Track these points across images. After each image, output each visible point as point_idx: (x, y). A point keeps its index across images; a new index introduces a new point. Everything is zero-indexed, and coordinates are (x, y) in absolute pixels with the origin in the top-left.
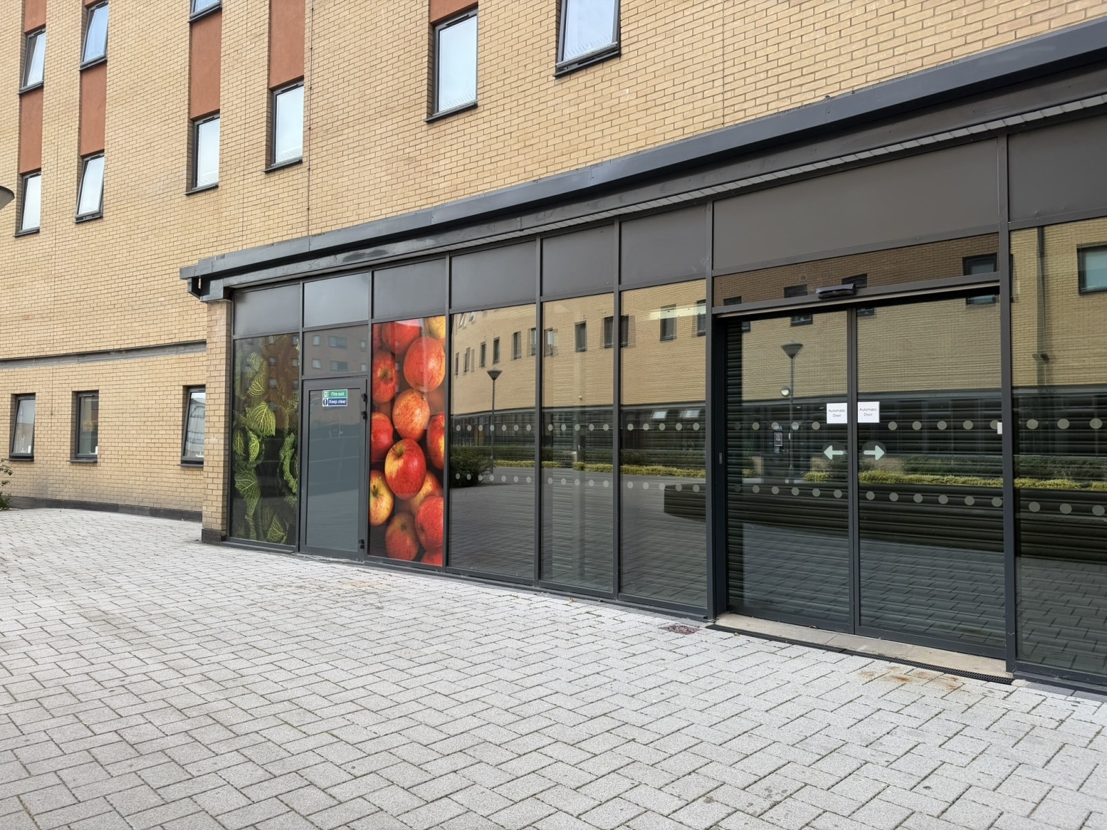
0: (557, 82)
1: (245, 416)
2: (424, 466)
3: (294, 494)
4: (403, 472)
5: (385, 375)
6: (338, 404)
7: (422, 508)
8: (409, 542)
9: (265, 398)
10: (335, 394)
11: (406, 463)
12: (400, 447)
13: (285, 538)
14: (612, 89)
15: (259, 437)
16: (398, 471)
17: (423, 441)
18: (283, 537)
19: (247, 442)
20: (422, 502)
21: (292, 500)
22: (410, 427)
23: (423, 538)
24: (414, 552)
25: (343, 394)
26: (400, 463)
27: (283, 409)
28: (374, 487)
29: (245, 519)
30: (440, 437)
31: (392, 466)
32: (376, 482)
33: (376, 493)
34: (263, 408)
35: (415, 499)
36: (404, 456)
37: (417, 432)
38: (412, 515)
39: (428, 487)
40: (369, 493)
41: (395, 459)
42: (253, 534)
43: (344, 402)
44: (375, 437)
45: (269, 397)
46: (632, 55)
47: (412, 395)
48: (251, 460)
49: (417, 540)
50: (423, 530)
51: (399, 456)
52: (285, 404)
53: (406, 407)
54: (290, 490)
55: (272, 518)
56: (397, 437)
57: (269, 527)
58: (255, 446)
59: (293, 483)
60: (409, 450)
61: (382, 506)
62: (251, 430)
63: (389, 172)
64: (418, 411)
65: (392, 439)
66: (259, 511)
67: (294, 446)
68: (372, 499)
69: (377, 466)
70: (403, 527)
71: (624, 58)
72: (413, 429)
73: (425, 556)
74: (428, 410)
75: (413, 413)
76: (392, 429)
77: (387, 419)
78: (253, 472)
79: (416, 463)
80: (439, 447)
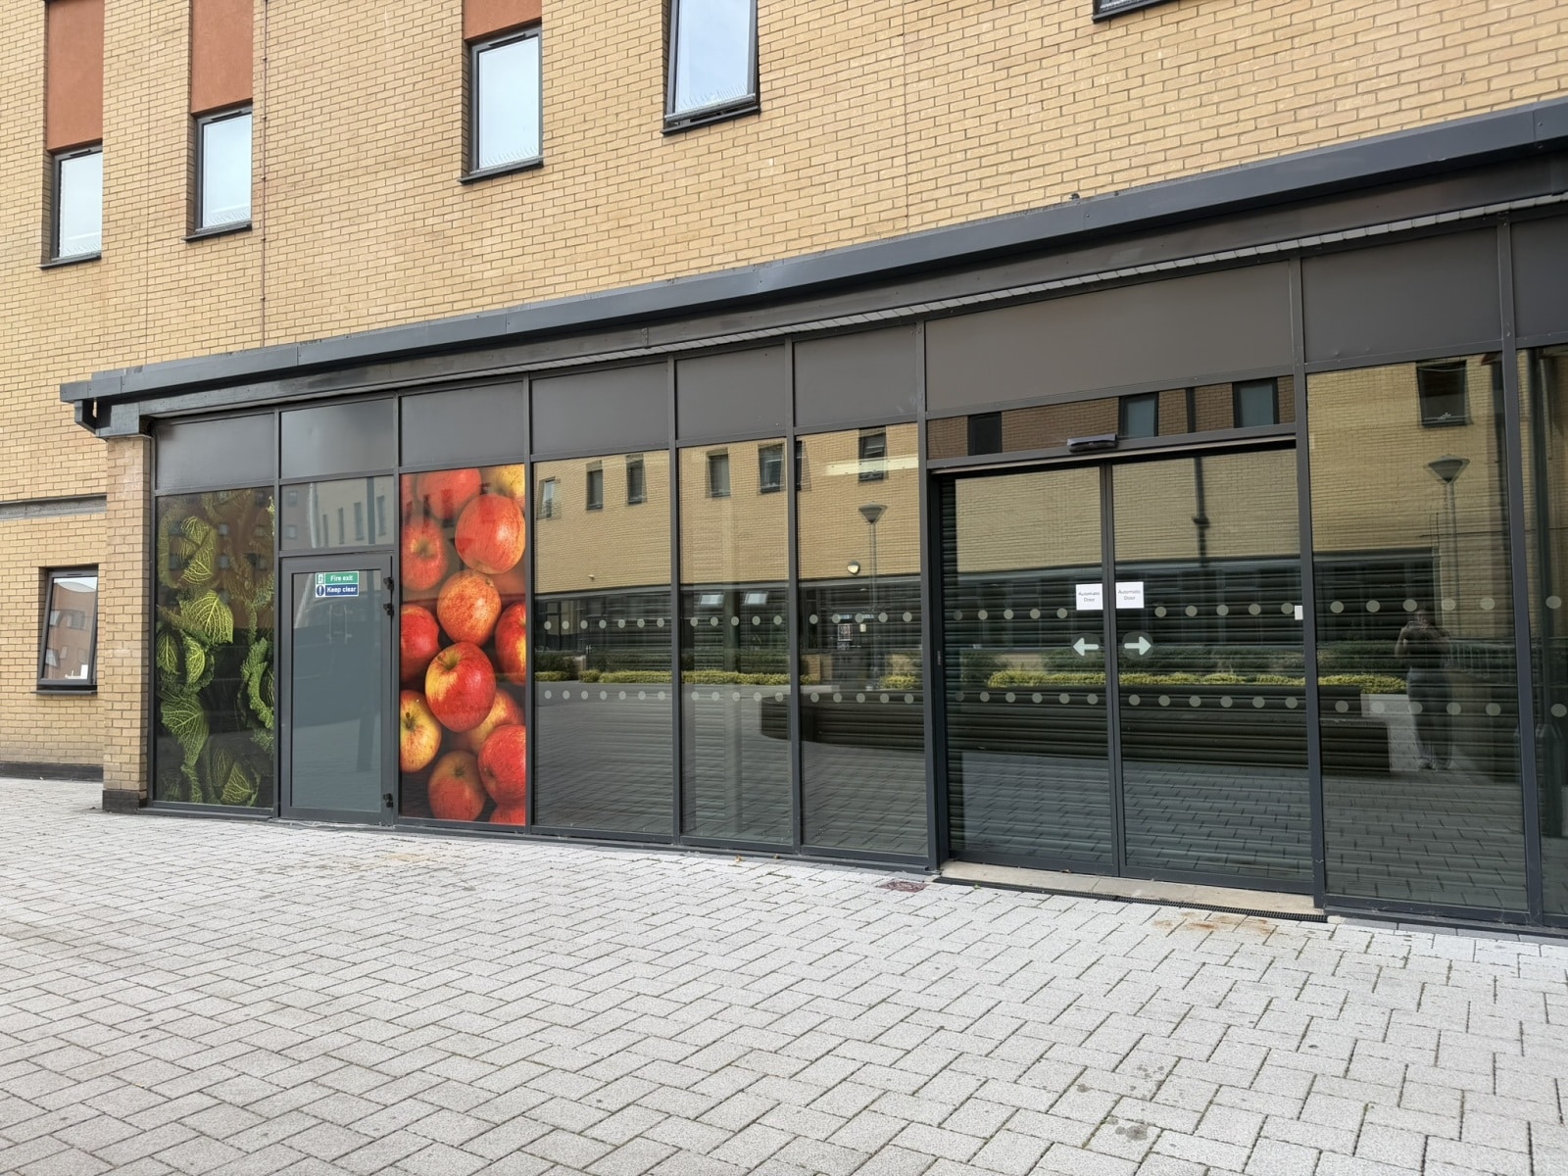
0: (666, 141)
1: (179, 613)
2: (493, 683)
3: (269, 731)
4: (456, 693)
5: (423, 551)
6: (342, 593)
7: (490, 743)
8: (468, 793)
9: (215, 585)
10: (336, 578)
11: (462, 679)
12: (450, 654)
13: (254, 797)
14: (749, 158)
15: (203, 644)
16: (448, 691)
17: (491, 646)
18: (249, 798)
19: (182, 654)
20: (490, 734)
21: (265, 739)
22: (468, 625)
23: (492, 786)
24: (477, 808)
25: (351, 578)
26: (451, 679)
27: (247, 602)
28: (408, 715)
29: (182, 773)
30: (518, 639)
31: (437, 683)
32: (410, 707)
33: (411, 725)
34: (212, 601)
35: (477, 730)
36: (459, 668)
37: (480, 632)
38: (473, 753)
39: (499, 711)
40: (396, 724)
41: (443, 673)
42: (196, 794)
43: (353, 590)
44: (407, 641)
45: (221, 584)
46: (776, 113)
47: (470, 579)
48: (190, 680)
49: (482, 790)
50: (491, 775)
51: (449, 668)
52: (252, 595)
53: (461, 597)
54: (261, 724)
55: (230, 770)
56: (445, 641)
57: (225, 782)
58: (197, 660)
59: (266, 714)
60: (466, 659)
61: (421, 743)
62: (190, 635)
63: (401, 250)
64: (480, 602)
65: (436, 644)
66: (207, 758)
67: (267, 658)
68: (405, 734)
69: (412, 683)
70: (459, 772)
71: (764, 116)
72: (472, 628)
73: (497, 811)
74: (497, 600)
75: (472, 605)
76: (436, 629)
77: (428, 614)
78: (194, 699)
79: (478, 677)
80: (517, 655)
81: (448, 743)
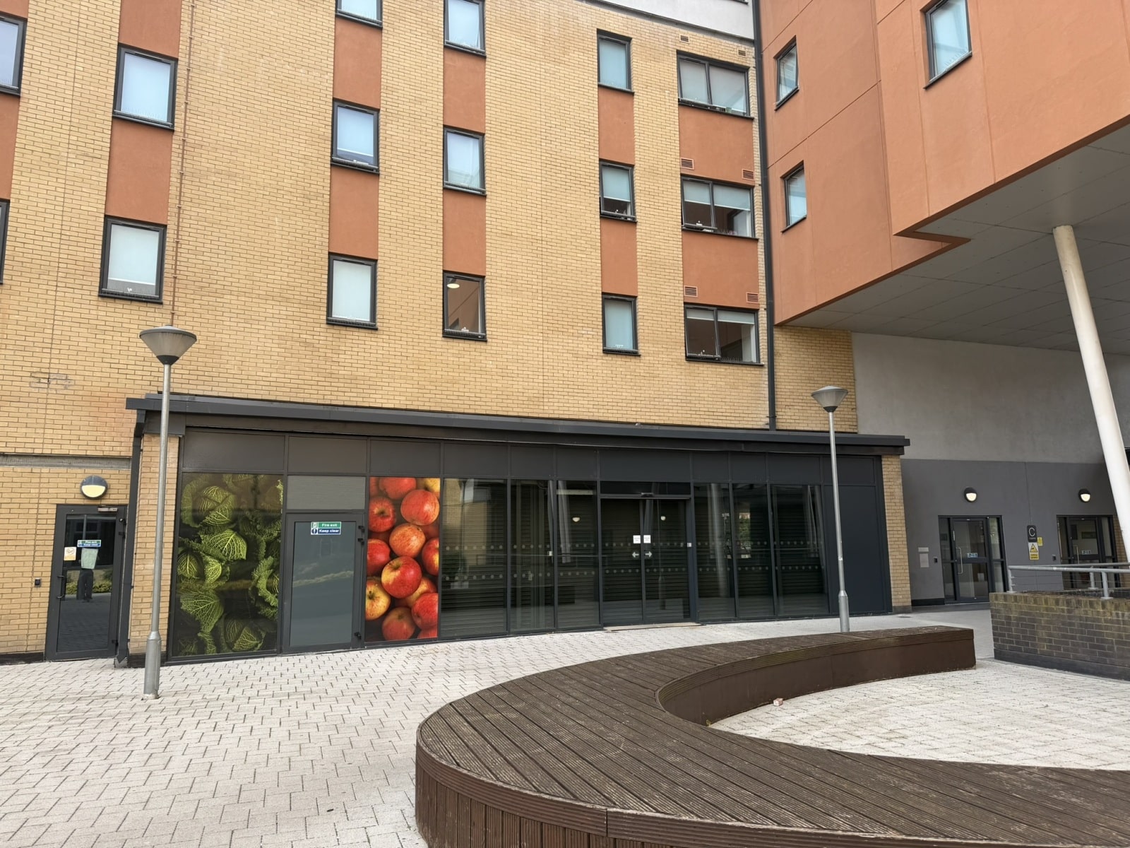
0: (444, 339)
1: (200, 541)
2: (420, 574)
3: (273, 607)
4: (400, 582)
5: (382, 513)
6: (329, 532)
7: (418, 602)
8: (405, 626)
9: (232, 526)
10: (326, 525)
11: (403, 574)
12: (395, 562)
13: (259, 645)
14: (482, 358)
15: (220, 561)
16: (394, 580)
17: (420, 558)
18: (256, 645)
19: (201, 566)
20: (418, 598)
21: (270, 612)
22: (407, 548)
23: (419, 622)
24: (411, 632)
25: (336, 525)
26: (397, 574)
27: (258, 536)
28: (370, 592)
30: (434, 554)
31: (388, 576)
32: (371, 588)
33: (372, 597)
34: (229, 535)
35: (411, 596)
36: (402, 569)
37: (413, 551)
38: (408, 608)
39: (424, 587)
40: (363, 597)
41: (392, 571)
43: (337, 531)
44: (370, 556)
45: (237, 526)
46: (493, 344)
47: (408, 528)
48: (208, 582)
49: (413, 624)
50: (419, 616)
51: (396, 569)
52: (261, 533)
53: (404, 535)
54: (268, 604)
55: (240, 632)
56: (393, 555)
57: (237, 639)
58: (214, 569)
59: (272, 599)
60: (405, 564)
61: (378, 606)
62: (208, 555)
63: (283, 346)
64: (414, 538)
65: (388, 557)
66: (221, 627)
67: (275, 569)
68: (368, 602)
69: (373, 576)
70: (400, 617)
71: (488, 344)
72: (409, 549)
73: (421, 633)
74: (423, 537)
75: (409, 539)
76: (388, 550)
77: (383, 543)
78: (211, 592)
79: (412, 572)
80: (433, 561)
81: (395, 603)
